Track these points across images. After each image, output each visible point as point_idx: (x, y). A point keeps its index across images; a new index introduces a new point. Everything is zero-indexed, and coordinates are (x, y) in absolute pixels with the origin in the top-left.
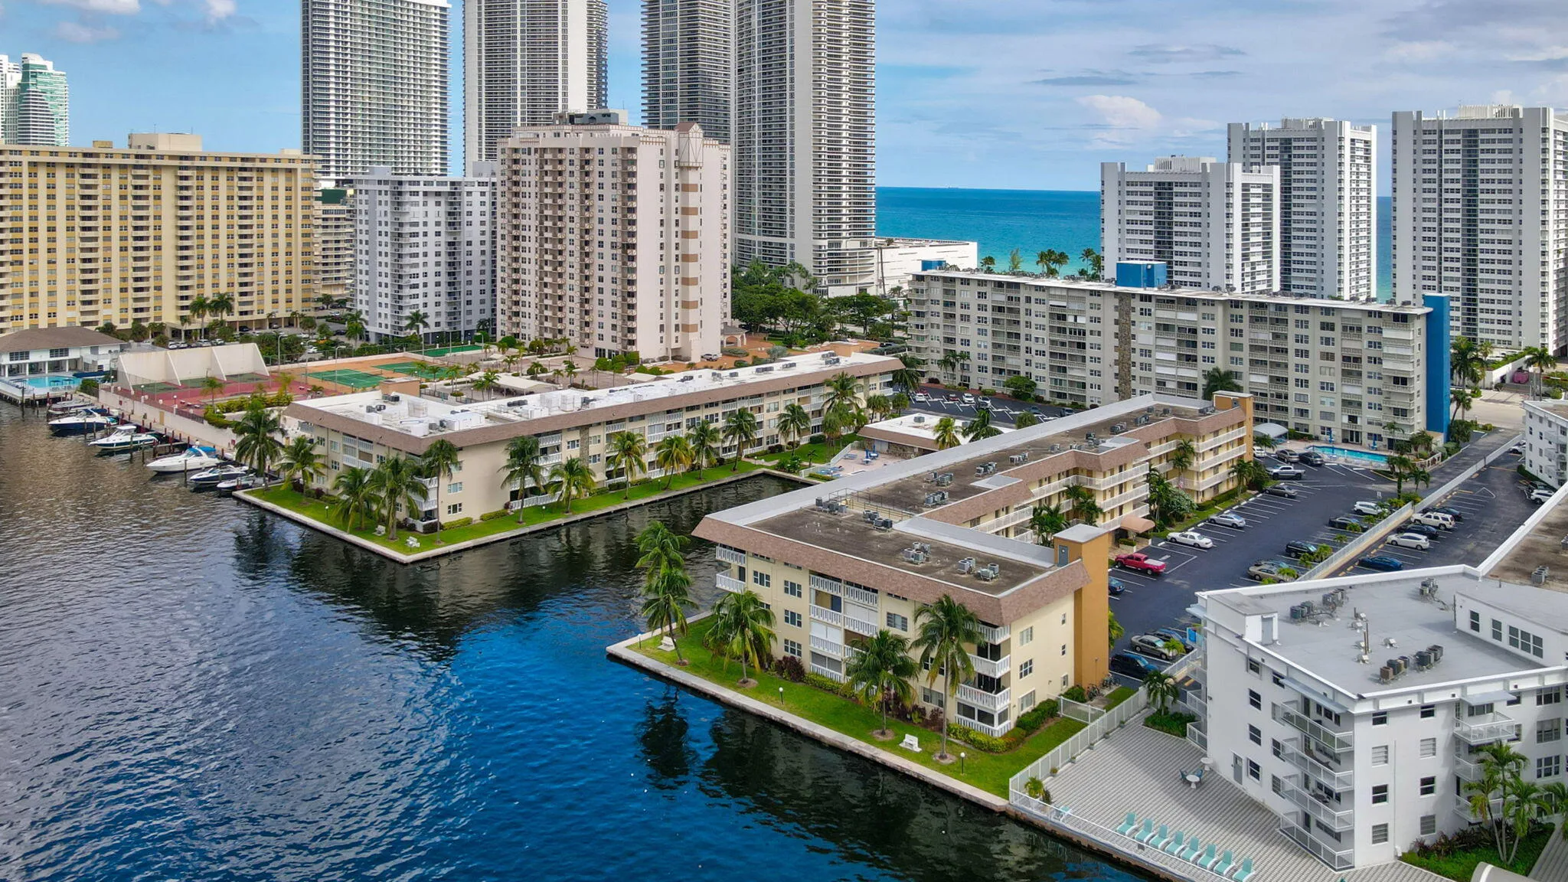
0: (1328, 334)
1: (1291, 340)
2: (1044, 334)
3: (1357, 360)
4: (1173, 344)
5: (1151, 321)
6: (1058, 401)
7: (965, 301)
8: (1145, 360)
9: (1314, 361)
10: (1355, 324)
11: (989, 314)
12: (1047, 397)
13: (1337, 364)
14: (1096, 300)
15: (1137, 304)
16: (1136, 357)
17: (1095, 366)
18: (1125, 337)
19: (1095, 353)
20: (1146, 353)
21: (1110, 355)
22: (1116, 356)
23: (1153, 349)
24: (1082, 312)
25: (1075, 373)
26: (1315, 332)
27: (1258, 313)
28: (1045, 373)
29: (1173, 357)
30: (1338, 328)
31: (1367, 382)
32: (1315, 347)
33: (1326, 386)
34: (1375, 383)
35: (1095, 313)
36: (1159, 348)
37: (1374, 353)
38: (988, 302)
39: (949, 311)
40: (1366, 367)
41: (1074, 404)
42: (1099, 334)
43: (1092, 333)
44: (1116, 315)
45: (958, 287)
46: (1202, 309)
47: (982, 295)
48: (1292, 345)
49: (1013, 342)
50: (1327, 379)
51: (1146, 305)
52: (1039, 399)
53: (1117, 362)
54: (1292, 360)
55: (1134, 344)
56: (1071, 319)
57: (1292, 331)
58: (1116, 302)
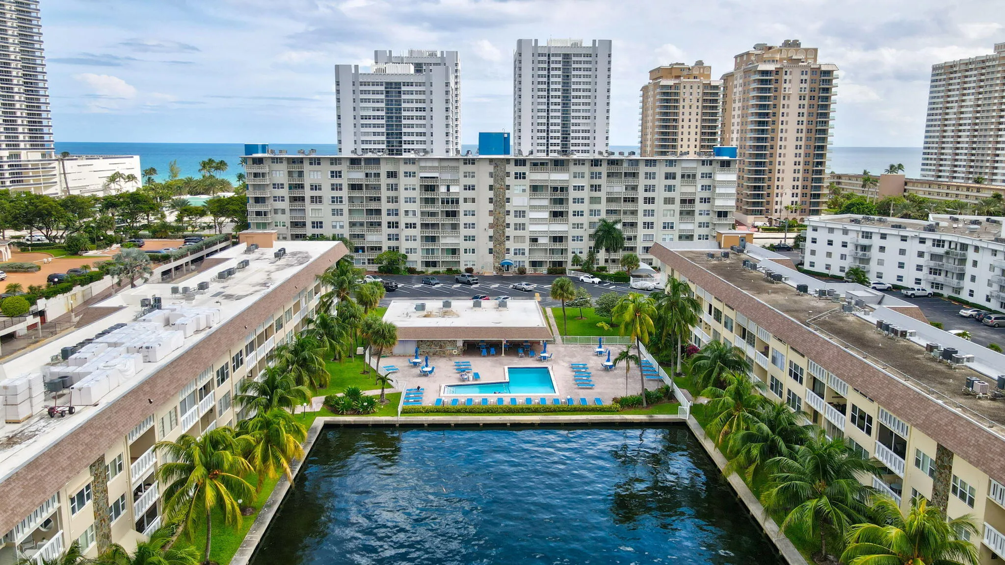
0: (670, 182)
1: (641, 189)
2: (416, 207)
3: (692, 201)
4: (546, 202)
5: (526, 184)
6: (431, 270)
7: (314, 182)
8: (520, 220)
9: (659, 206)
10: (691, 172)
11: (345, 193)
12: (419, 268)
13: (677, 207)
14: (469, 168)
15: (512, 169)
16: (511, 219)
17: (470, 232)
18: (499, 200)
19: (469, 219)
20: (521, 214)
21: (484, 219)
22: (491, 220)
23: (527, 209)
24: (456, 182)
25: (447, 240)
26: (660, 182)
27: (614, 169)
28: (417, 245)
29: (546, 215)
30: (678, 176)
31: (698, 219)
32: (660, 194)
33: (668, 226)
34: (704, 219)
35: (469, 181)
36: (533, 208)
37: (706, 194)
38: (344, 181)
39: (297, 193)
40: (698, 207)
41: (449, 270)
42: (473, 200)
43: (465, 200)
44: (491, 181)
45: (306, 167)
46: (574, 169)
47: (336, 174)
48: (641, 194)
49: (374, 219)
50: (669, 220)
51: (520, 169)
52: (412, 271)
53: (491, 226)
54: (641, 206)
55: (508, 207)
56: (443, 189)
57: (642, 182)
58: (491, 169)
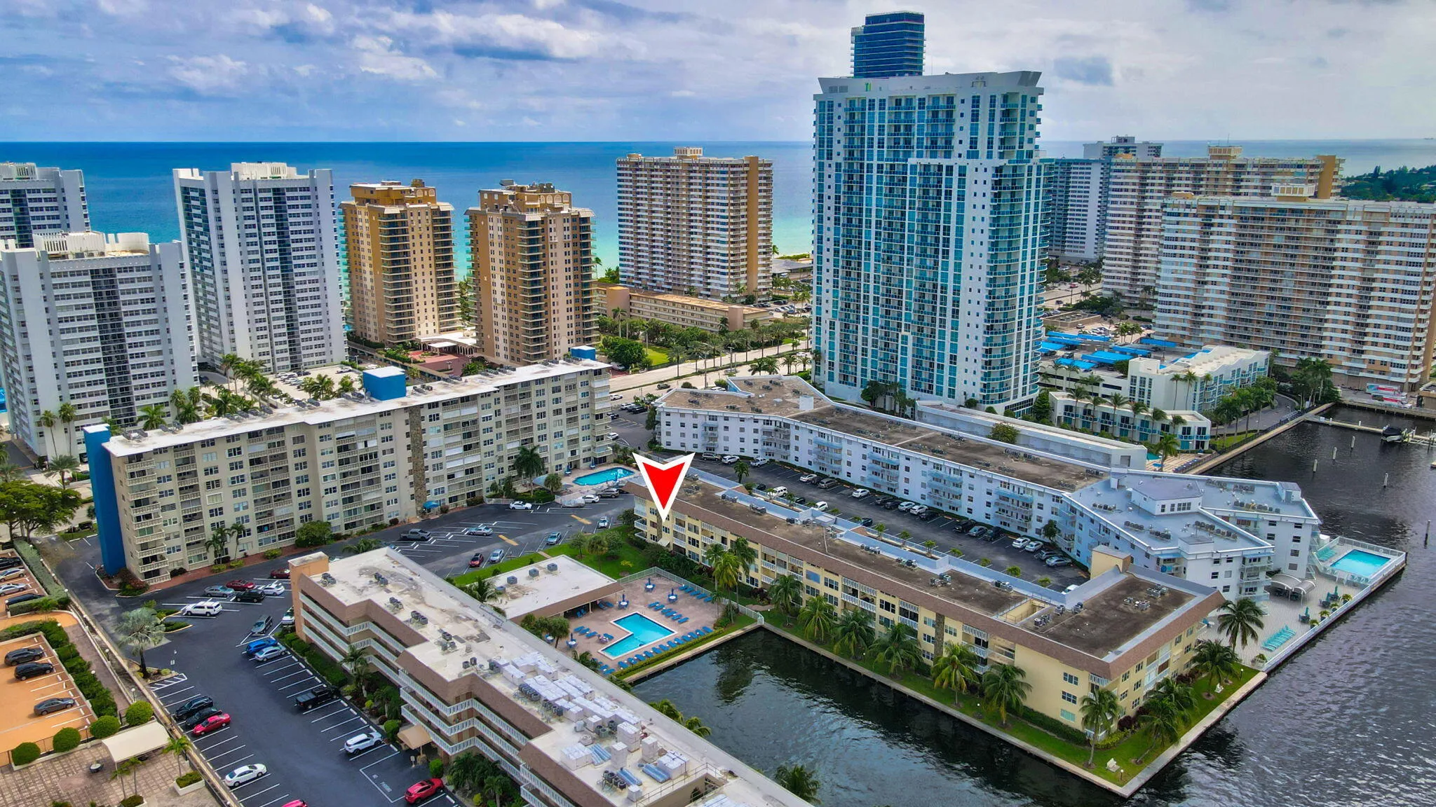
0: (557, 395)
1: (534, 406)
2: (335, 470)
3: (575, 409)
4: (459, 438)
5: (439, 424)
6: (355, 531)
7: (210, 464)
8: (437, 461)
9: (550, 419)
10: (572, 383)
11: (246, 471)
12: (344, 532)
13: (564, 416)
14: (386, 420)
15: (426, 413)
16: (429, 461)
17: (391, 483)
18: (417, 445)
19: (390, 470)
20: (437, 454)
21: (404, 467)
22: (410, 466)
23: (443, 449)
24: (373, 436)
25: (370, 496)
26: (549, 396)
27: (511, 393)
28: (339, 508)
29: (461, 450)
30: (563, 389)
31: (582, 423)
32: (550, 407)
33: (559, 435)
34: (585, 422)
35: (386, 433)
36: (449, 446)
37: (585, 400)
38: (245, 458)
39: (189, 482)
40: (581, 412)
41: (375, 527)
42: (392, 451)
43: (384, 452)
44: (408, 429)
45: (198, 453)
46: (481, 401)
47: (233, 452)
48: (535, 411)
49: (281, 490)
50: (558, 429)
51: (434, 411)
52: (338, 537)
53: (411, 472)
54: (536, 422)
55: (426, 450)
56: (361, 446)
57: (534, 399)
58: (407, 416)
